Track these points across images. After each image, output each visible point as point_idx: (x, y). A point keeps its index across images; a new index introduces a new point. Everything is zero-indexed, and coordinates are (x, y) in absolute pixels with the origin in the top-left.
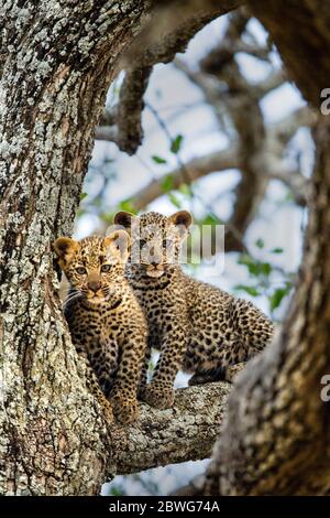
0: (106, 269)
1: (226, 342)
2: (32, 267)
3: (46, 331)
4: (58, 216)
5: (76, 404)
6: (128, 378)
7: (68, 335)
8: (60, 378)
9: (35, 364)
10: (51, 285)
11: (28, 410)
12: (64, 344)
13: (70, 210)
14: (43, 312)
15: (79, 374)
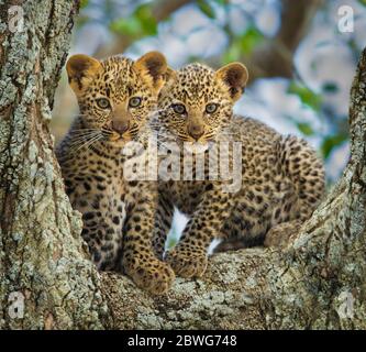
0: (135, 103)
1: (276, 194)
2: (15, 90)
3: (32, 175)
4: (51, 25)
5: (69, 273)
6: (142, 238)
7: (60, 181)
8: (48, 239)
9: (17, 218)
10: (39, 114)
11: (8, 277)
12: (55, 194)
13: (67, 18)
14: (28, 150)
15: (73, 233)
